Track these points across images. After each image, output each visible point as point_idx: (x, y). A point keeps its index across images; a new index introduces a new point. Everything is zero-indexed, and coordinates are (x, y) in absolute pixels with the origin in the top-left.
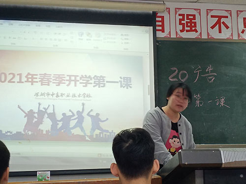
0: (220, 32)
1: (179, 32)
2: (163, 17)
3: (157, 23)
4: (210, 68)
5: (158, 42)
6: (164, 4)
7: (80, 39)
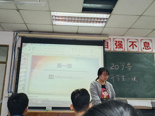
0: (133, 48)
1: (115, 48)
2: (108, 42)
3: (105, 45)
4: (129, 64)
5: (105, 52)
6: (108, 37)
7: (72, 51)
